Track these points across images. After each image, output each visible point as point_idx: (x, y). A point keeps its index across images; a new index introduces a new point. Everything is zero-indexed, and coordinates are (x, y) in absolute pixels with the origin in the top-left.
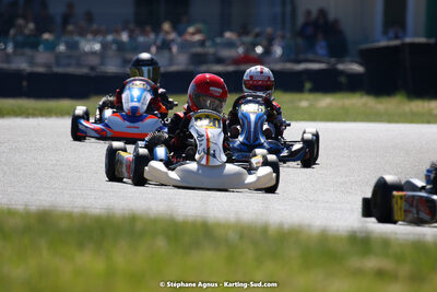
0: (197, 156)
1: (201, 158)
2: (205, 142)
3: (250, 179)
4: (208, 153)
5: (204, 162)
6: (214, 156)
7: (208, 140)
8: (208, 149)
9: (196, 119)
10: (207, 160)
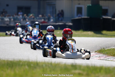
0: (70, 50)
1: (71, 51)
2: (71, 46)
3: (83, 56)
4: (72, 49)
5: (72, 51)
6: (74, 50)
7: (72, 46)
8: (72, 48)
9: (68, 40)
10: (73, 51)
